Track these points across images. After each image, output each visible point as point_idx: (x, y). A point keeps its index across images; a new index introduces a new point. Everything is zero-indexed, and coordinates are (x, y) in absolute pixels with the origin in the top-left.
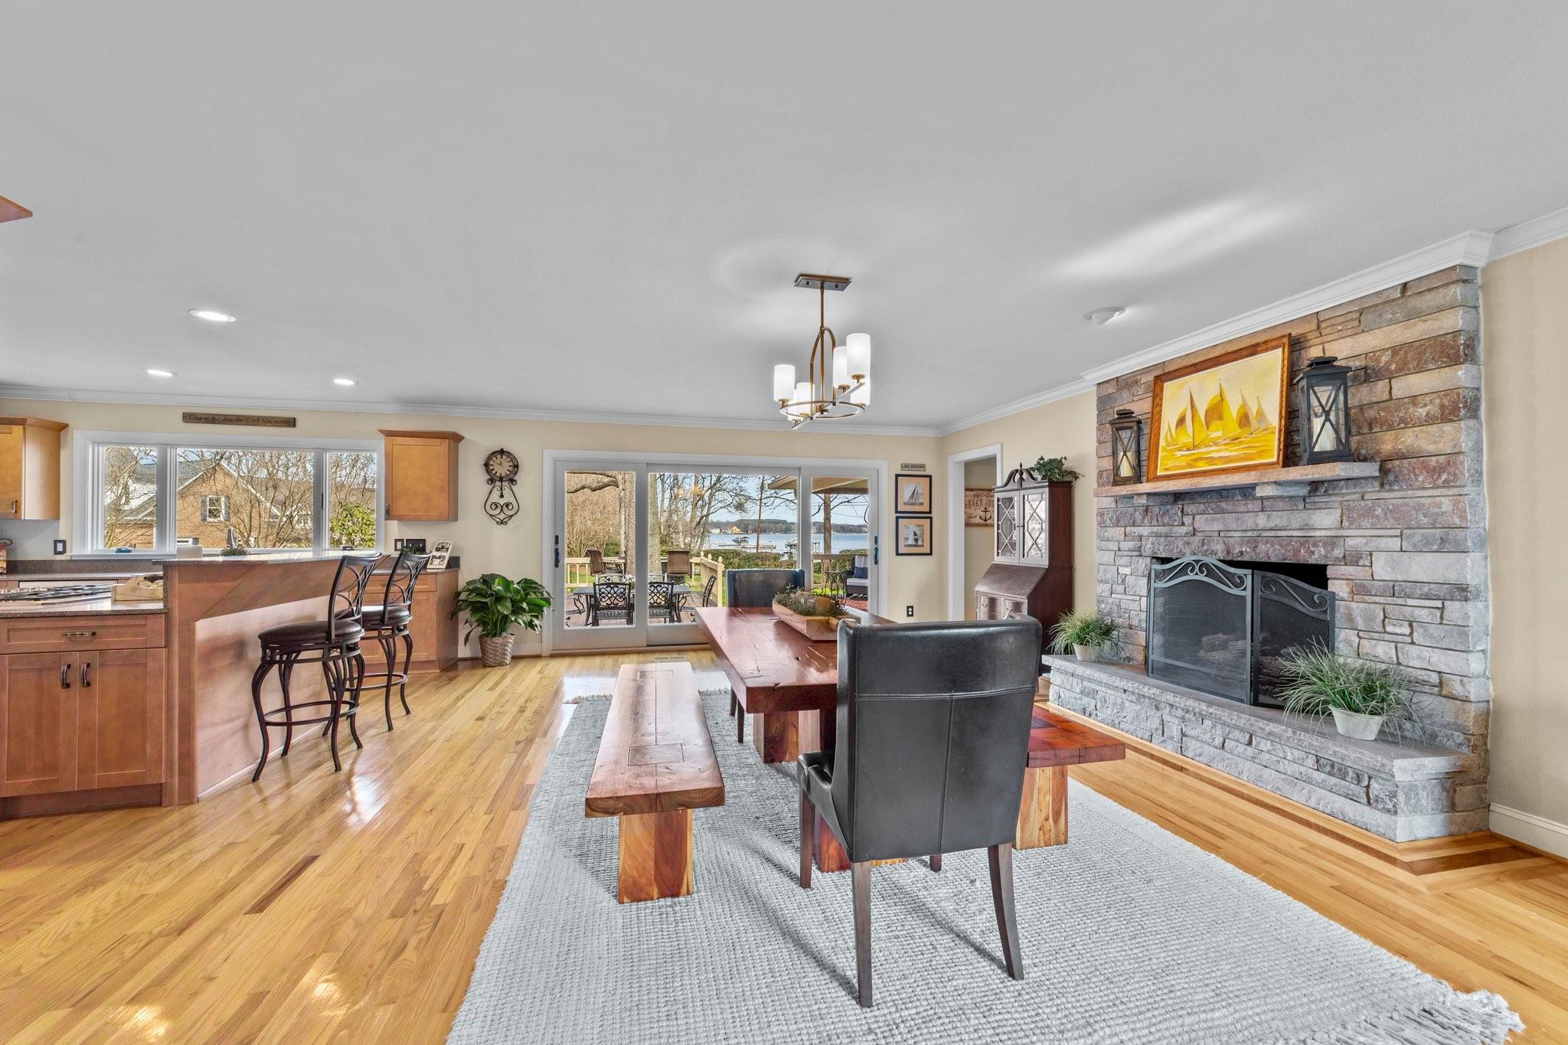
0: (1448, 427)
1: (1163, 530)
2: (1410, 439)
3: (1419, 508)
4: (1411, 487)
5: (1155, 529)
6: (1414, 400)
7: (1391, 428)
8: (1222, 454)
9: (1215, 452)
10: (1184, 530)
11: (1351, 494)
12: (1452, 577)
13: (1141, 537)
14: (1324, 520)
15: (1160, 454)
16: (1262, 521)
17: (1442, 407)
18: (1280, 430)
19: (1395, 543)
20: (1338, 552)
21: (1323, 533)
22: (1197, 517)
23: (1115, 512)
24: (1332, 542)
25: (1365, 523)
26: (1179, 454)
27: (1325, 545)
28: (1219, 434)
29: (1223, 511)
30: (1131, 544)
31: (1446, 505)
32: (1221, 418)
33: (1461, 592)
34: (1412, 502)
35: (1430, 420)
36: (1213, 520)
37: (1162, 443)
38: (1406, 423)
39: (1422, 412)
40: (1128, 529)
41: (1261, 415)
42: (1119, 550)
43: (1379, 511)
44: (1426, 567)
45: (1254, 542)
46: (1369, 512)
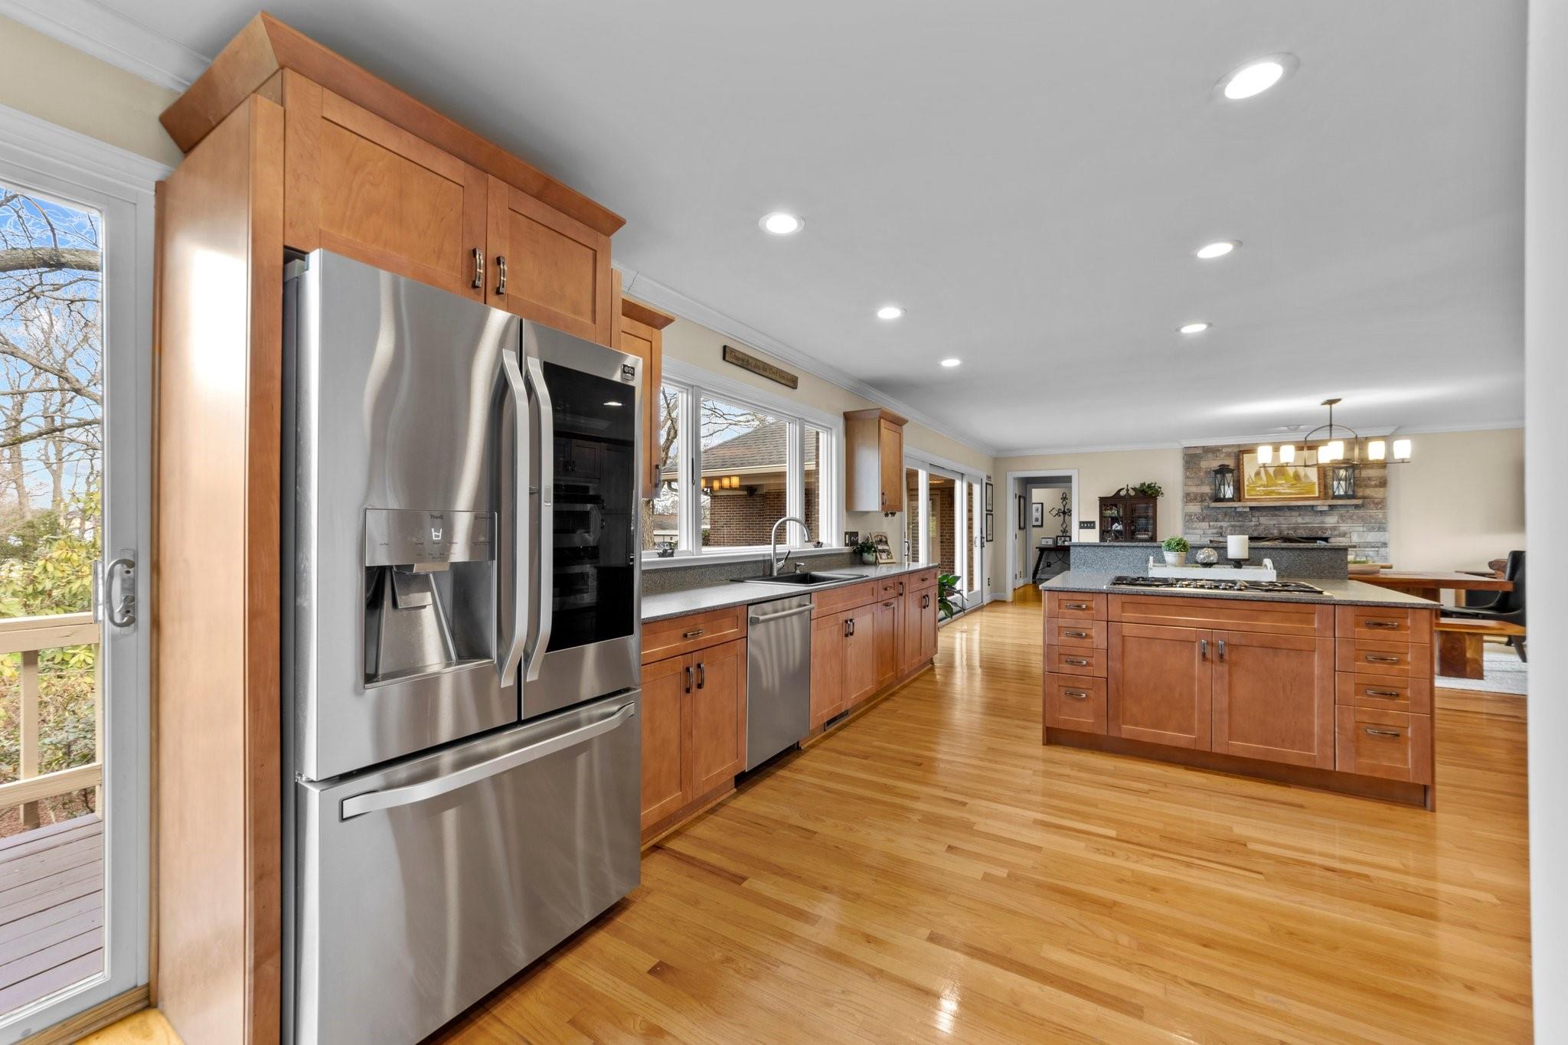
0: (1381, 489)
1: (1238, 524)
2: (1368, 492)
3: (1371, 517)
4: (1367, 509)
5: (1233, 523)
6: (1369, 479)
7: (1360, 487)
8: (1287, 491)
9: (1281, 489)
10: (1253, 524)
11: (1343, 511)
12: (1382, 540)
13: (1221, 527)
14: (1331, 520)
15: (1246, 488)
16: (1300, 520)
17: (1381, 482)
18: (1319, 484)
19: (1361, 529)
20: (1336, 533)
21: (1330, 525)
22: (1261, 518)
23: (1201, 514)
24: (1334, 528)
25: (1350, 521)
26: (1258, 489)
27: (1331, 530)
28: (1283, 482)
29: (1277, 515)
30: (1215, 531)
31: (1380, 516)
32: (1283, 475)
33: (1385, 545)
34: (1368, 514)
35: (1376, 486)
36: (1270, 520)
37: (1246, 483)
38: (1367, 486)
39: (1373, 483)
40: (1211, 524)
41: (1306, 476)
42: (1204, 534)
43: (1355, 517)
44: (1372, 537)
45: (1295, 529)
46: (1351, 518)
